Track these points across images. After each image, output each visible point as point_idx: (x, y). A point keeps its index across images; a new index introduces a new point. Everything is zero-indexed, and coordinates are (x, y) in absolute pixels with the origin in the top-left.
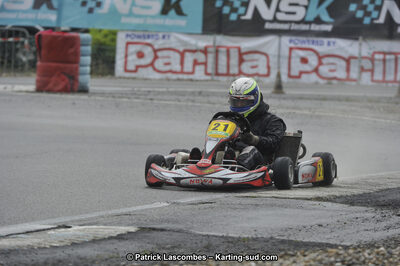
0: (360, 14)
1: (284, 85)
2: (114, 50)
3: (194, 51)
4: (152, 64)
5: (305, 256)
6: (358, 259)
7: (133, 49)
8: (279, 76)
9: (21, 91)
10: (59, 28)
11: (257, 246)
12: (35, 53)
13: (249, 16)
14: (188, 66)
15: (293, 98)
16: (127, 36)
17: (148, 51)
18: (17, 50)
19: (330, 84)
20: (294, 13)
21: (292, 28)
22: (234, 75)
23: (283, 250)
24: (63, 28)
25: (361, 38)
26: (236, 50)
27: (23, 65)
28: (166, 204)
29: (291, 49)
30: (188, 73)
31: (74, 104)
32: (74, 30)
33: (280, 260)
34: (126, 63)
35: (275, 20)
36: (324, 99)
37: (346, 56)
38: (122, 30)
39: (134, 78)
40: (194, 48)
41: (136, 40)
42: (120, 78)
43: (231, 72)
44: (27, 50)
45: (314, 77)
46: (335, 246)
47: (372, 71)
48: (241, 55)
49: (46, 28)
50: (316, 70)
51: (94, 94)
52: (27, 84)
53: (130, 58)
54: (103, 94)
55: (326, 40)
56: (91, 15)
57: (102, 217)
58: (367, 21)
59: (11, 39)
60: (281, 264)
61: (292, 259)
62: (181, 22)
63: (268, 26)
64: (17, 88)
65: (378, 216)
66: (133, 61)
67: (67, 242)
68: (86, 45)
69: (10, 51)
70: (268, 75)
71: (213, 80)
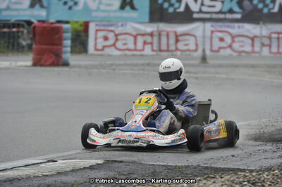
0: (260, 6)
1: (208, 57)
3: (143, 35)
4: (114, 45)
5: (222, 178)
6: (259, 179)
7: (100, 34)
8: (204, 51)
9: (21, 66)
10: (48, 21)
11: (189, 171)
12: (31, 39)
13: (182, 9)
14: (140, 45)
15: (214, 66)
16: (97, 25)
17: (111, 35)
18: (19, 37)
19: (240, 55)
20: (214, 6)
21: (213, 17)
22: (172, 51)
23: (205, 174)
24: (52, 20)
25: (261, 23)
26: (174, 33)
27: (23, 47)
29: (212, 32)
30: (140, 50)
31: (59, 74)
32: (59, 22)
33: (205, 181)
34: (96, 44)
35: (200, 11)
36: (236, 66)
37: (251, 36)
38: (92, 21)
39: (101, 55)
40: (143, 33)
41: (102, 28)
42: (92, 55)
43: (170, 48)
44: (25, 36)
45: (229, 51)
46: (243, 170)
47: (270, 46)
48: (177, 36)
49: (39, 21)
50: (230, 46)
51: (74, 66)
52: (26, 61)
53: (99, 41)
54: (79, 66)
55: (236, 25)
56: (70, 11)
57: (79, 154)
58: (266, 11)
59: (14, 30)
60: (205, 184)
61: (212, 180)
62: (134, 14)
63: (195, 16)
64: (20, 63)
65: (274, 149)
66: (101, 43)
67: (54, 172)
68: (67, 32)
69: (14, 38)
70: (196, 50)
71: (157, 55)
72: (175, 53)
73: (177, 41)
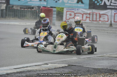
1: (112, 24)
2: (63, 13)
4: (74, 18)
7: (68, 13)
8: (111, 21)
10: (47, 7)
11: (103, 71)
13: (103, 4)
14: (84, 18)
15: (115, 28)
16: (67, 9)
17: (73, 14)
20: (116, 3)
21: (115, 8)
22: (98, 21)
23: (110, 72)
24: (49, 6)
26: (99, 14)
28: (76, 58)
29: (115, 14)
30: (84, 20)
32: (51, 7)
33: (110, 75)
34: (66, 17)
35: (110, 5)
38: (65, 8)
40: (86, 13)
41: (69, 10)
43: (97, 20)
48: (100, 15)
49: (43, 7)
51: (57, 26)
53: (67, 16)
56: (56, 3)
57: (58, 61)
60: (110, 76)
61: (113, 75)
62: (82, 5)
63: (108, 7)
67: (47, 69)
68: (55, 12)
70: (108, 21)
71: (92, 22)
72: (99, 22)
73: (100, 17)
